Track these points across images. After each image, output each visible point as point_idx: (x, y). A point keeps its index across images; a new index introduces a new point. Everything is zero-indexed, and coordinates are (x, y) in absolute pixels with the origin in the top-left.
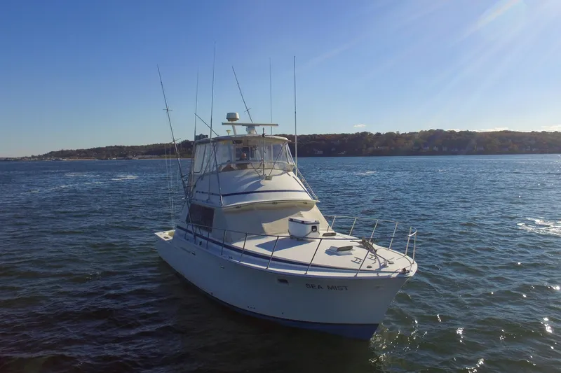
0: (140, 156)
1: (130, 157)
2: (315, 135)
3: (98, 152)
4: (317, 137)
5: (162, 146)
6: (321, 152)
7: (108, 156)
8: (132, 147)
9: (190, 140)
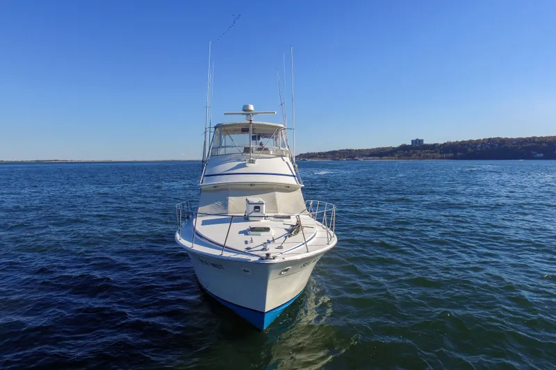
0: (365, 158)
1: (357, 158)
2: (534, 138)
3: (333, 155)
4: (536, 140)
5: (383, 149)
6: (542, 155)
7: (340, 157)
8: (359, 150)
9: (407, 144)
